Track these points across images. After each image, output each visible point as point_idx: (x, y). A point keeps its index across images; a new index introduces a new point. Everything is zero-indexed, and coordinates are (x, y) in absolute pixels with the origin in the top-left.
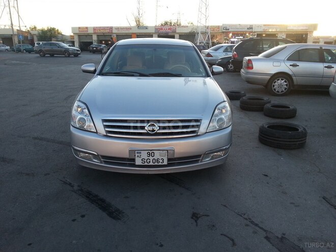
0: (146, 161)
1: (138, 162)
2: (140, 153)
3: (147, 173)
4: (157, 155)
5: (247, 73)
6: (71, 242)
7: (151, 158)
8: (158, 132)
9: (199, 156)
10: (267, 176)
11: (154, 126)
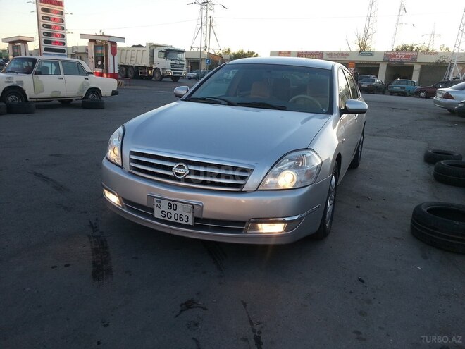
0: (166, 214)
1: (158, 214)
2: (160, 202)
3: (169, 231)
4: (180, 210)
7: (172, 211)
8: (188, 177)
9: (243, 223)
10: (363, 281)
11: (183, 168)
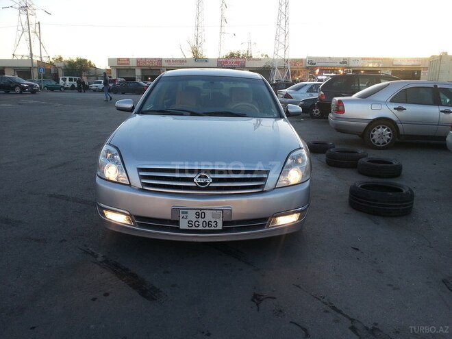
0: (193, 224)
1: (184, 225)
2: (186, 213)
3: (195, 240)
4: (209, 216)
5: (337, 118)
6: (88, 327)
7: (201, 220)
8: (211, 185)
9: (265, 219)
10: (357, 249)
11: (206, 177)
